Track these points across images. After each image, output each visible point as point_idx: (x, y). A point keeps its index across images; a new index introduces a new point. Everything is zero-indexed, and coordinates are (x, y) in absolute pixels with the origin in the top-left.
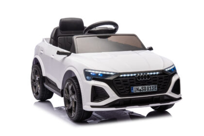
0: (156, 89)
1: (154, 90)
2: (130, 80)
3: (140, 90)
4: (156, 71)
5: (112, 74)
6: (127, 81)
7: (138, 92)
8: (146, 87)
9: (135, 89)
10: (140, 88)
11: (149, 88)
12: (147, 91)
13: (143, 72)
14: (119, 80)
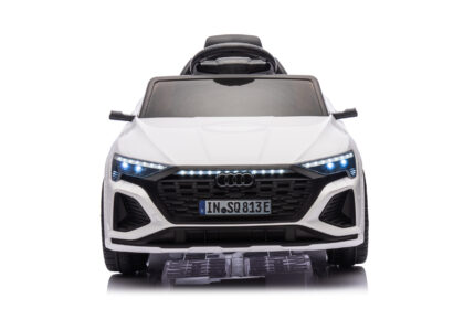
0: (268, 209)
1: (262, 213)
2: (199, 183)
3: (224, 210)
4: (277, 167)
5: (160, 167)
6: (190, 187)
7: (217, 213)
8: (242, 202)
9: (208, 207)
10: (224, 204)
11: (250, 207)
12: (241, 212)
13: (240, 168)
14: (172, 184)
